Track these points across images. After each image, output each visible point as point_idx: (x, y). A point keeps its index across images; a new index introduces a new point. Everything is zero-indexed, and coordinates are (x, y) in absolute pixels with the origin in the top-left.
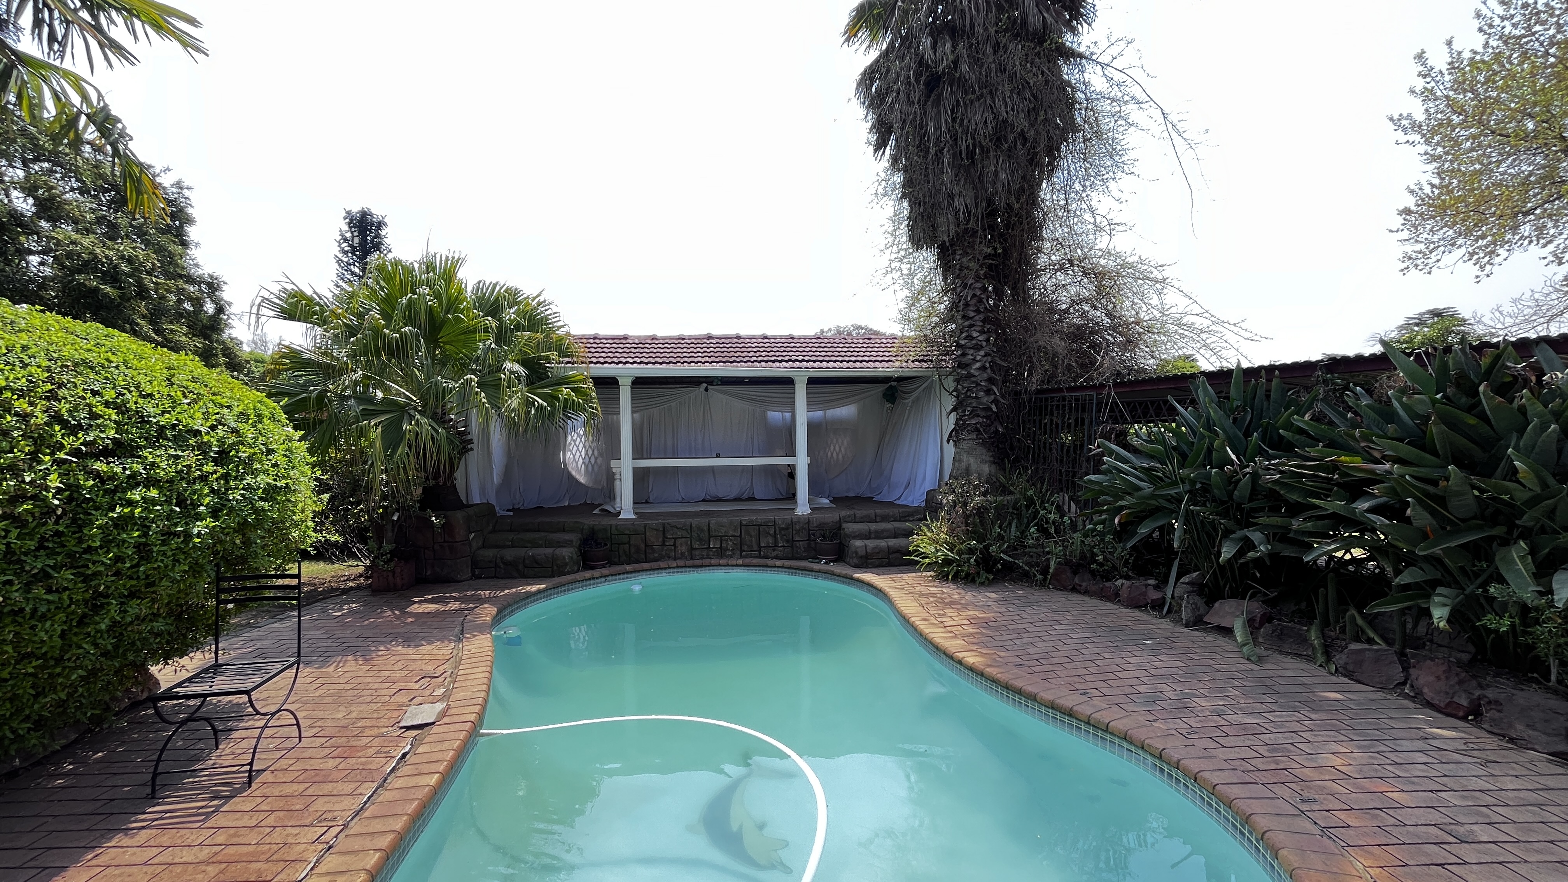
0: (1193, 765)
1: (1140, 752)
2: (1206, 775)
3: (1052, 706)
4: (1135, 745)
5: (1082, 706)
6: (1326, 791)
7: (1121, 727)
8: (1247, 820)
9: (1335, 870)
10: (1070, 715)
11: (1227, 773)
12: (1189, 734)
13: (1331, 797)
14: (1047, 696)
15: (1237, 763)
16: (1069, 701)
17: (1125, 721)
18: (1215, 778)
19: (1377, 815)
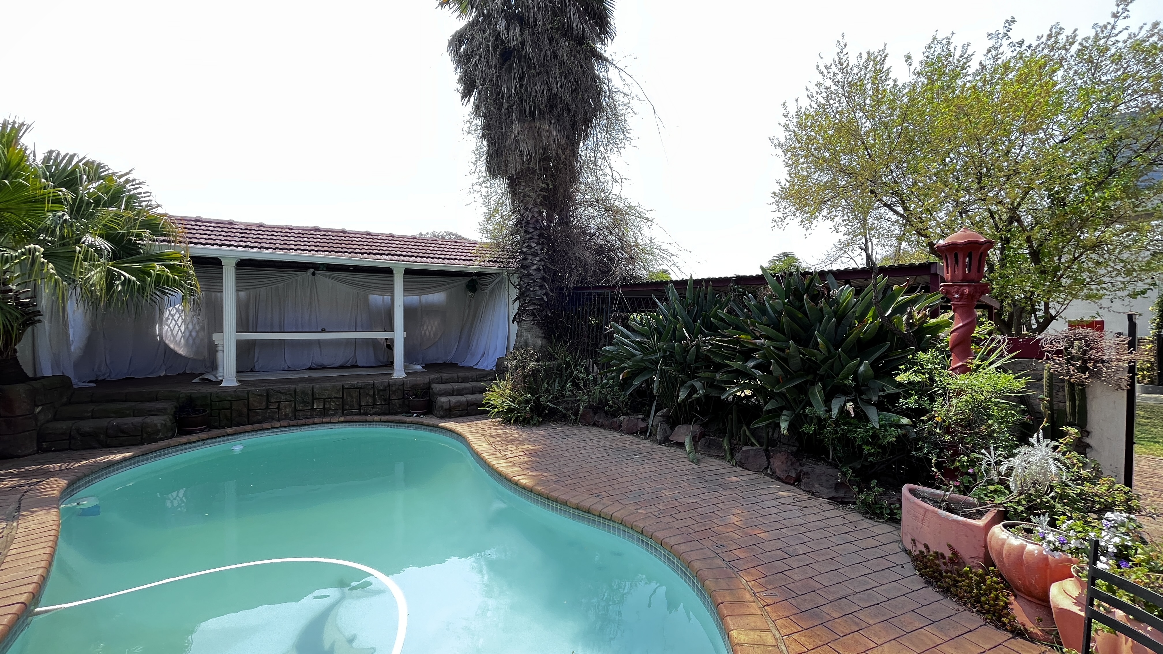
0: (660, 535)
1: (631, 531)
2: (667, 540)
3: (577, 507)
4: (628, 527)
5: (596, 505)
6: (729, 539)
7: (619, 516)
8: (689, 565)
9: (733, 587)
10: (589, 512)
11: (678, 537)
12: (659, 514)
13: (731, 542)
14: (574, 501)
15: (684, 529)
16: (589, 502)
17: (622, 511)
18: (672, 541)
19: (753, 550)
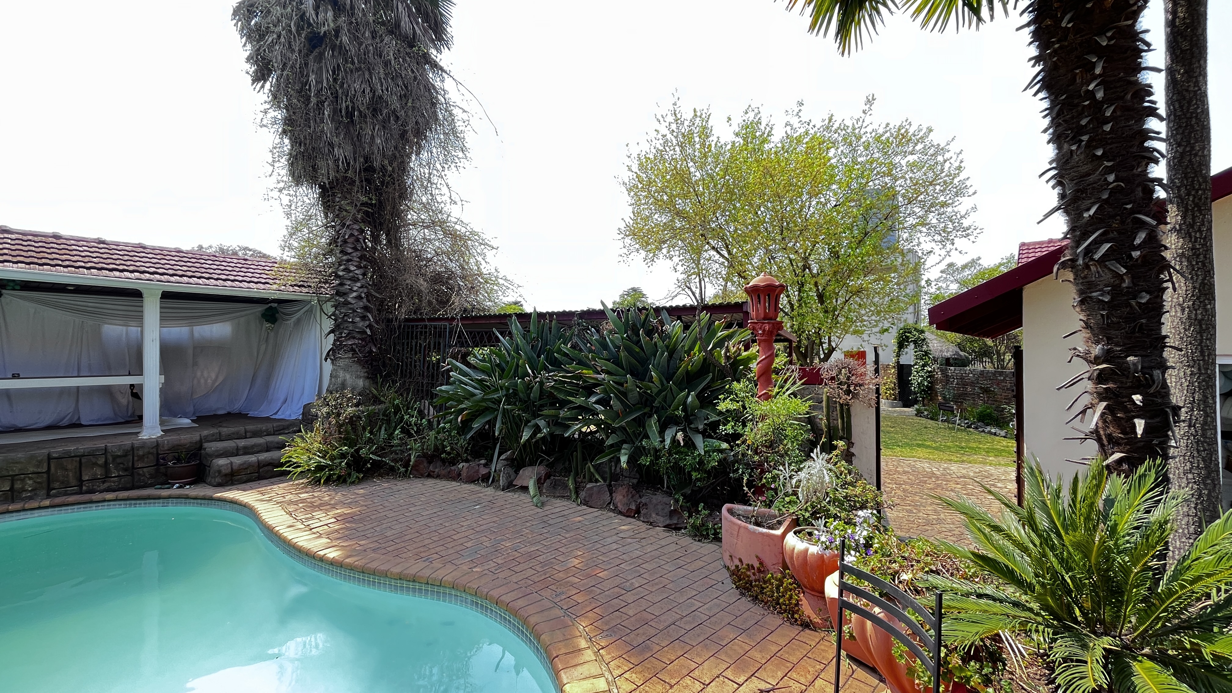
0: (495, 593)
1: (463, 595)
2: (503, 598)
3: (400, 577)
4: (460, 591)
5: (423, 571)
6: (569, 584)
7: (450, 580)
8: (525, 621)
9: (569, 637)
10: (414, 581)
11: (515, 592)
12: (496, 570)
13: (571, 587)
14: (396, 570)
15: (523, 582)
16: (414, 569)
17: (453, 573)
18: (506, 599)
19: (592, 591)
